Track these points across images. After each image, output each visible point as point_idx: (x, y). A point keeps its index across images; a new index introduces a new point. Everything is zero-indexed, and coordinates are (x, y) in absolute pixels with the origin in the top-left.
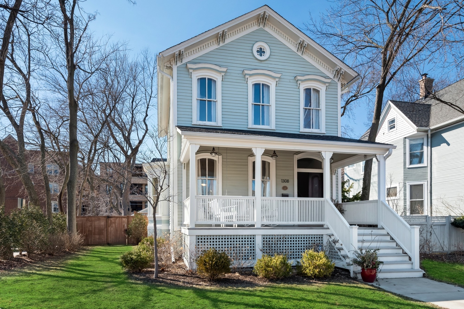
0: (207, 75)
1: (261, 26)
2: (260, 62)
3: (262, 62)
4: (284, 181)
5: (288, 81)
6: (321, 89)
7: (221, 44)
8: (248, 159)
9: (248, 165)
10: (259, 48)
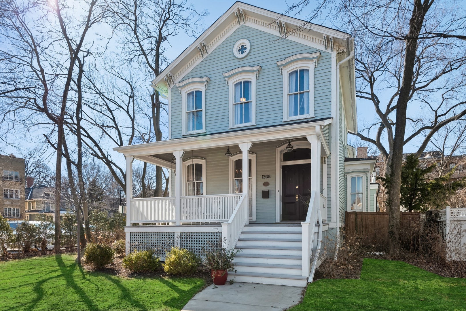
0: (194, 89)
1: (242, 23)
2: (241, 60)
3: (243, 60)
4: (265, 177)
5: (270, 70)
6: (309, 67)
7: (205, 56)
8: (228, 160)
9: (228, 165)
10: (241, 46)
